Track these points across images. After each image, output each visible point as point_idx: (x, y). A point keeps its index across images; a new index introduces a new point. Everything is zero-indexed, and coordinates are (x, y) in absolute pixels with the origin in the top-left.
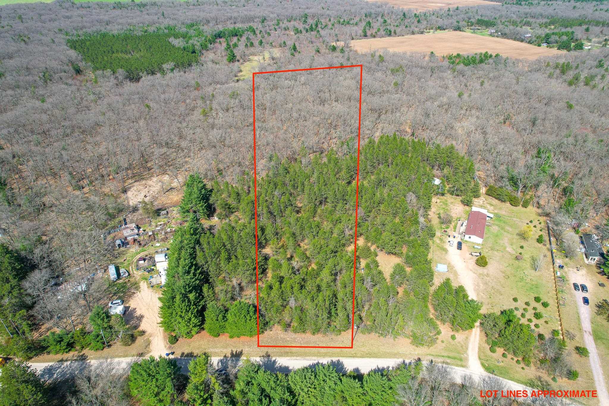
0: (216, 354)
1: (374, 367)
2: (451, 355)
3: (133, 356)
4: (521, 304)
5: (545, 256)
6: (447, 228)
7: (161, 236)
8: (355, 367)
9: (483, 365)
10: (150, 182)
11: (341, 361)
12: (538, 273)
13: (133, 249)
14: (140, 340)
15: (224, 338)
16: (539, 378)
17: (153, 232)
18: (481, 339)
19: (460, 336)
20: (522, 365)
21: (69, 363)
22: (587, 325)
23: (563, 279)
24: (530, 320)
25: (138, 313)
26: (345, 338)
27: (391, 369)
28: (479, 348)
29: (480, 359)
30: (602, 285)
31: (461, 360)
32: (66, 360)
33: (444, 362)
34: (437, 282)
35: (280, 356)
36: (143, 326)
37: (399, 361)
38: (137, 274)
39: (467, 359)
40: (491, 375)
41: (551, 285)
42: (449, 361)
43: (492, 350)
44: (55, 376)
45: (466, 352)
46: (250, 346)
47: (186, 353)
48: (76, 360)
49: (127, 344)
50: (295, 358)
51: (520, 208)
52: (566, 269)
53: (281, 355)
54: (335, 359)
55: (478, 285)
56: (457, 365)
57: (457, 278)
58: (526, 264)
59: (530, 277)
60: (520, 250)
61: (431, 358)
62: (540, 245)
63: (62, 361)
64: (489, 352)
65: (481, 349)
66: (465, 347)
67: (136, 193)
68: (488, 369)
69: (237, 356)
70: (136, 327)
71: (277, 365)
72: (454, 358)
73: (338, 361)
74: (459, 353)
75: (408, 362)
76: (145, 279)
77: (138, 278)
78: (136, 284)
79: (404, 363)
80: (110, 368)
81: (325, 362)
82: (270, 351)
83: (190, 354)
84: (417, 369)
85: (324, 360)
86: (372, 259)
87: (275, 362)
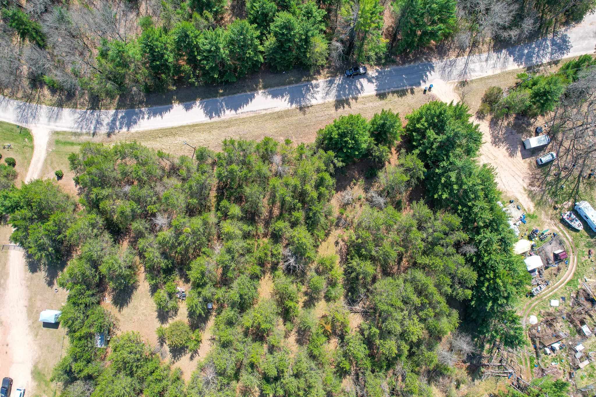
0: (369, 98)
1: (167, 115)
3: (472, 81)
7: (562, 327)
8: (191, 111)
9: (31, 139)
11: (208, 118)
19: (50, 176)
27: (146, 116)
28: (29, 163)
29: (32, 148)
31: (58, 142)
32: (549, 64)
33: (80, 135)
35: (287, 111)
37: (134, 128)
39: (50, 144)
40: (24, 125)
42: (73, 139)
44: (549, 43)
45: (49, 154)
46: (329, 116)
47: (409, 95)
48: (538, 66)
50: (268, 112)
53: (286, 113)
54: (216, 119)
56: (64, 133)
57: (30, 299)
64: (18, 160)
65: (28, 161)
66: (48, 162)
68: (26, 134)
69: (340, 103)
71: (287, 98)
72: (66, 143)
73: (211, 117)
74: (57, 152)
75: (125, 129)
76: (532, 217)
77: (543, 217)
78: (539, 204)
79: (129, 126)
80: (491, 62)
81: (228, 112)
82: (300, 116)
83: (402, 93)
84: (114, 121)
85: (228, 114)
86: (166, 326)
87: (291, 102)
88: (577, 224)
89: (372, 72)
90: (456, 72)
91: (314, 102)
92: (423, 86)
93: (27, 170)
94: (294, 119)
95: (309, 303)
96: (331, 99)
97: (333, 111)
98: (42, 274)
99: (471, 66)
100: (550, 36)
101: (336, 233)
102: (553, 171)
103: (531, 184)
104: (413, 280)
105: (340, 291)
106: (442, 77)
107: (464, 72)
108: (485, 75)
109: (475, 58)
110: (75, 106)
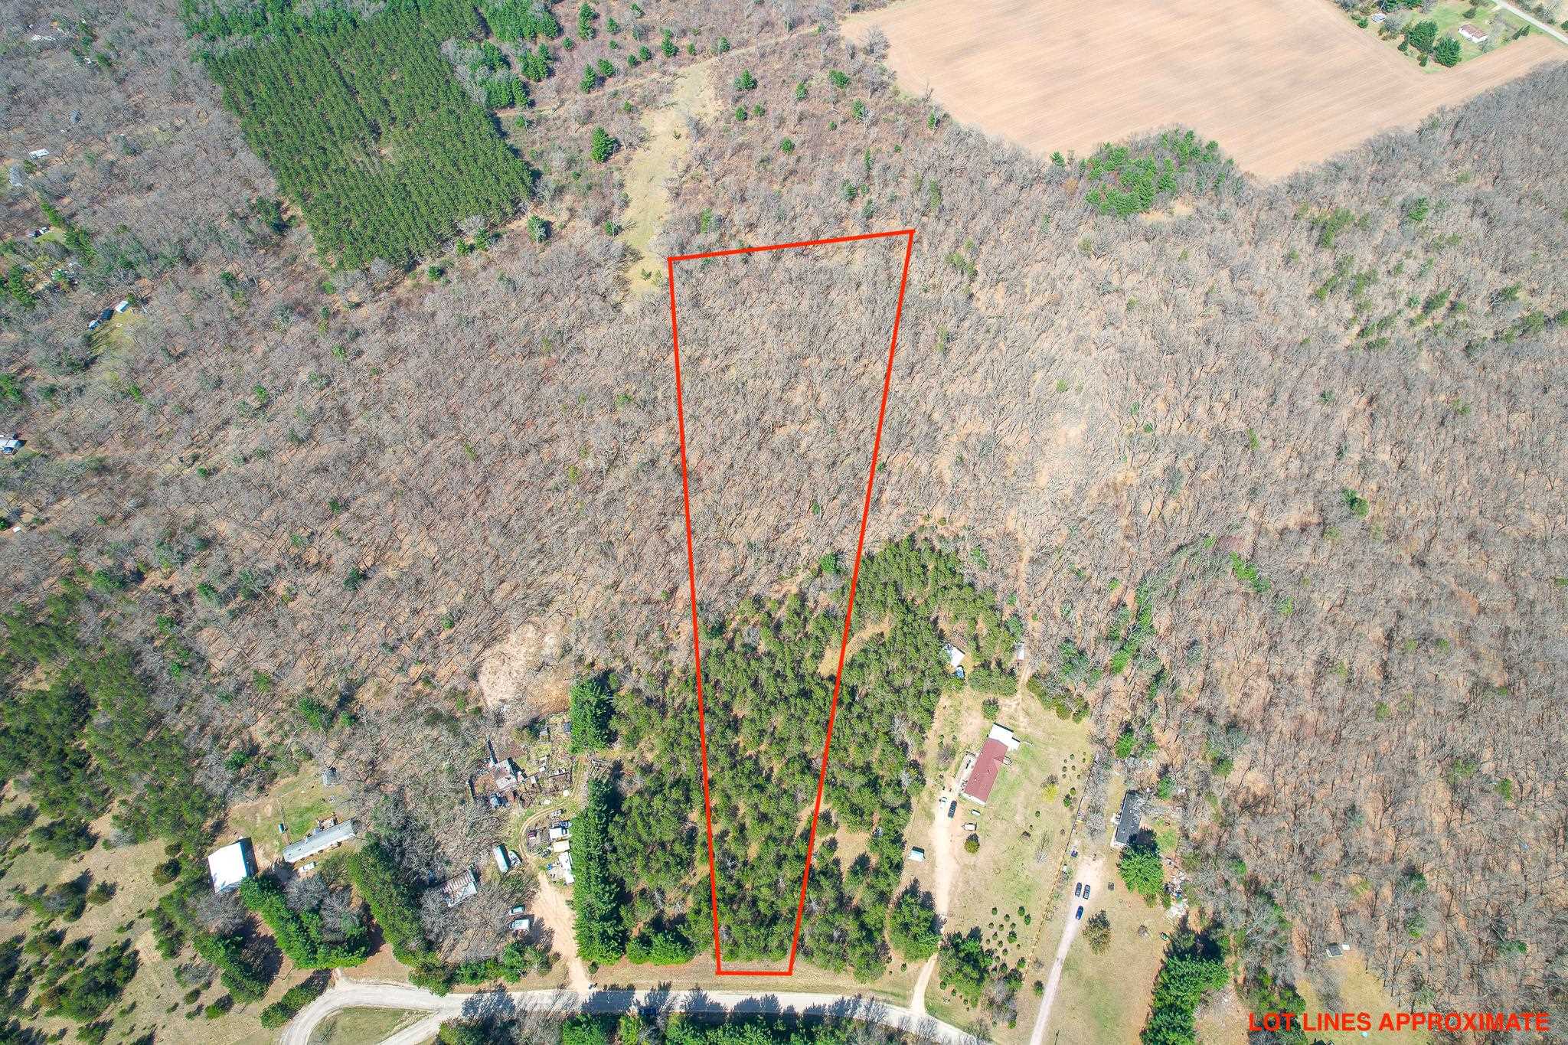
0: (642, 987)
1: (809, 1005)
2: (896, 990)
3: (555, 987)
4: (999, 918)
5: (1063, 832)
6: (946, 769)
7: (549, 785)
8: (789, 1003)
9: (927, 1005)
10: (507, 648)
11: (776, 995)
12: (1039, 866)
13: (516, 811)
14: (557, 967)
15: (648, 965)
16: (980, 1022)
17: (536, 775)
18: (934, 971)
19: (911, 967)
20: (969, 1005)
21: (488, 995)
22: (1063, 951)
23: (1066, 876)
24: (1001, 943)
25: (547, 925)
26: (783, 965)
27: (827, 1006)
28: (929, 982)
29: (926, 995)
30: (1111, 887)
31: (905, 998)
32: (485, 991)
33: (885, 1000)
34: (906, 879)
35: (711, 989)
36: (557, 947)
37: (839, 997)
38: (532, 858)
39: (911, 996)
40: (931, 1018)
41: (1048, 887)
42: (891, 998)
43: (943, 984)
44: (480, 1011)
45: (912, 988)
46: (677, 977)
47: (609, 984)
48: (495, 991)
49: (543, 974)
50: (726, 991)
51: (1070, 721)
52: (1079, 858)
53: (712, 987)
54: (769, 994)
55: (956, 887)
56: (898, 1005)
57: (933, 871)
58: (1031, 848)
59: (1026, 872)
60: (1034, 821)
61: (872, 994)
62: (1065, 809)
63: (479, 992)
64: (938, 988)
65: (930, 984)
66: (913, 981)
67: (492, 678)
68: (930, 1010)
69: (665, 988)
70: (548, 948)
72: (898, 995)
73: (773, 995)
74: (904, 988)
75: (847, 998)
76: (542, 868)
77: (534, 866)
78: (533, 877)
79: (842, 1001)
80: (533, 1002)
81: (758, 998)
82: (700, 982)
83: (614, 987)
84: (855, 1009)
85: (758, 996)
86: (831, 835)
87: (705, 997)
88: (512, 855)
89: (634, 1009)
90: (565, 998)
91: (687, 993)
92: (595, 990)
93: (931, 978)
94: (706, 981)
95: (725, 833)
96: (672, 993)
97: (674, 981)
98: (923, 888)
99: (550, 1002)
100: (476, 1017)
101: (694, 882)
102: (514, 901)
103: (534, 893)
104: (650, 834)
105: (701, 838)
106: (577, 994)
107: (559, 996)
108: (542, 992)
109: (546, 1008)
110: (887, 1028)
